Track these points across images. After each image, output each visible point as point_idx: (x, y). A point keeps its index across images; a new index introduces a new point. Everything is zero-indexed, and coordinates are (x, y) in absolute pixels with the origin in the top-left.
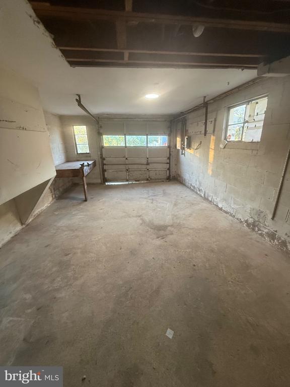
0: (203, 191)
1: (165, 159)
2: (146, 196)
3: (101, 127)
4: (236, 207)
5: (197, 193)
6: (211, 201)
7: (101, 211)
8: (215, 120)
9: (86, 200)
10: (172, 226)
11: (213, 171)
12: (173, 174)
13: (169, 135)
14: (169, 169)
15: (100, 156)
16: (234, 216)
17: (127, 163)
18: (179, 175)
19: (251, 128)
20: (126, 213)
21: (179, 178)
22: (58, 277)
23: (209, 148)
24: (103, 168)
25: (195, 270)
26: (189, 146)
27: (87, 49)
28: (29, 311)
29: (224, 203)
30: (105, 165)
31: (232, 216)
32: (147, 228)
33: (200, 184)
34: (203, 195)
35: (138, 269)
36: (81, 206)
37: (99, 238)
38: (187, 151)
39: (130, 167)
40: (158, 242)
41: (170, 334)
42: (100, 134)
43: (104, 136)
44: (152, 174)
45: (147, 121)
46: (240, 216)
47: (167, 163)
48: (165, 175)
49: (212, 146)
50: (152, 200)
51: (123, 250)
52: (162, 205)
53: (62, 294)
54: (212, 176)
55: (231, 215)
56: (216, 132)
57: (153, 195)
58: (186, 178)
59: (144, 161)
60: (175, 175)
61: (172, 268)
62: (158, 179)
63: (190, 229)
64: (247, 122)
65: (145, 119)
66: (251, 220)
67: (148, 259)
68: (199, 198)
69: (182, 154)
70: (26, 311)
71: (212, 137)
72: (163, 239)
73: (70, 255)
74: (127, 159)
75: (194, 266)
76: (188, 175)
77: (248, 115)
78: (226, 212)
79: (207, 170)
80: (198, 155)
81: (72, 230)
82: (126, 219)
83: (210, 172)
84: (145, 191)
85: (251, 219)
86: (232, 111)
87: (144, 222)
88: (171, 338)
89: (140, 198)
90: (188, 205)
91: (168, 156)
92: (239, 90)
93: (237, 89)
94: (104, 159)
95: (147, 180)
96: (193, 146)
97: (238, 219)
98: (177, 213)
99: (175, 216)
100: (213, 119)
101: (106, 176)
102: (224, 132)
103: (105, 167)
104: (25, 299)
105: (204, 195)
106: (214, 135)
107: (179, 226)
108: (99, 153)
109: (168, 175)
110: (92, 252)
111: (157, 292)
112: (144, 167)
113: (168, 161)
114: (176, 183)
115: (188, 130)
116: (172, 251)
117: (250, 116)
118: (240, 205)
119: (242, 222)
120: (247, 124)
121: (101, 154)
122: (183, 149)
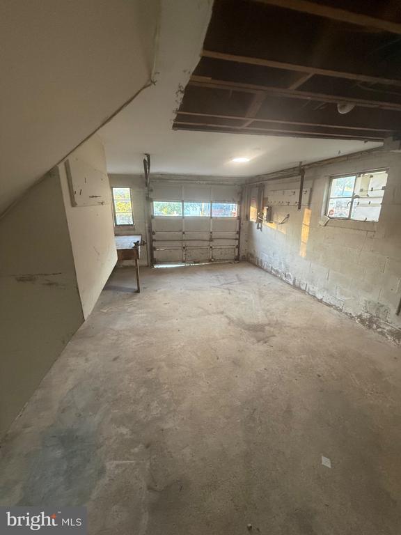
0: (292, 277)
1: (233, 234)
2: (217, 284)
3: (152, 190)
4: (343, 298)
5: (282, 279)
6: (305, 291)
7: (167, 306)
8: (311, 190)
9: (138, 291)
10: (269, 324)
11: (307, 252)
12: (243, 253)
13: (240, 203)
14: (238, 247)
15: (147, 229)
16: (341, 310)
17: (184, 238)
18: (251, 254)
19: (364, 205)
20: (202, 308)
21: (251, 259)
22: (153, 401)
23: (300, 223)
24: (151, 245)
25: (321, 381)
26: (270, 219)
27: (207, 115)
28: (136, 450)
29: (325, 292)
30: (155, 241)
31: (337, 310)
32: (239, 329)
33: (287, 267)
34: (291, 282)
35: (253, 384)
36: (135, 300)
37: (182, 344)
38: (266, 225)
39: (188, 243)
40: (262, 347)
41: (326, 462)
42: (149, 200)
43: (154, 202)
44: (216, 254)
45: (211, 184)
46: (349, 310)
47: (236, 239)
48: (232, 255)
49: (306, 221)
50: (229, 290)
51: (221, 360)
52: (245, 296)
53: (169, 425)
54: (306, 259)
55: (336, 308)
56: (312, 205)
57: (226, 282)
58: (264, 259)
59: (206, 237)
60: (245, 254)
61: (294, 381)
62: (224, 260)
63: (294, 328)
64: (358, 197)
65: (210, 182)
66: (366, 316)
67: (259, 371)
68: (287, 286)
69: (258, 228)
70: (132, 451)
71: (306, 210)
72: (266, 342)
73: (153, 370)
74: (184, 233)
75: (319, 376)
76: (267, 256)
77: (358, 188)
78: (329, 305)
79: (299, 250)
80: (284, 231)
81: (138, 335)
82: (206, 317)
83: (303, 253)
84: (213, 277)
85: (366, 314)
86: (335, 181)
87: (231, 321)
88: (330, 467)
89: (211, 287)
90: (277, 296)
91: (238, 229)
92: (347, 160)
93: (346, 158)
94: (154, 233)
95: (210, 261)
96: (275, 219)
97: (346, 314)
98: (268, 307)
99: (268, 311)
100: (309, 189)
101: (155, 257)
102: (324, 205)
103: (155, 244)
104: (122, 434)
105: (294, 282)
106: (309, 208)
107: (278, 325)
108: (147, 225)
109: (237, 254)
110: (181, 365)
111: (289, 411)
112: (206, 244)
113: (237, 236)
114: (249, 266)
115: (267, 198)
116: (284, 358)
117: (361, 190)
118: (349, 296)
119: (353, 317)
120: (357, 199)
121: (150, 227)
122: (260, 221)
